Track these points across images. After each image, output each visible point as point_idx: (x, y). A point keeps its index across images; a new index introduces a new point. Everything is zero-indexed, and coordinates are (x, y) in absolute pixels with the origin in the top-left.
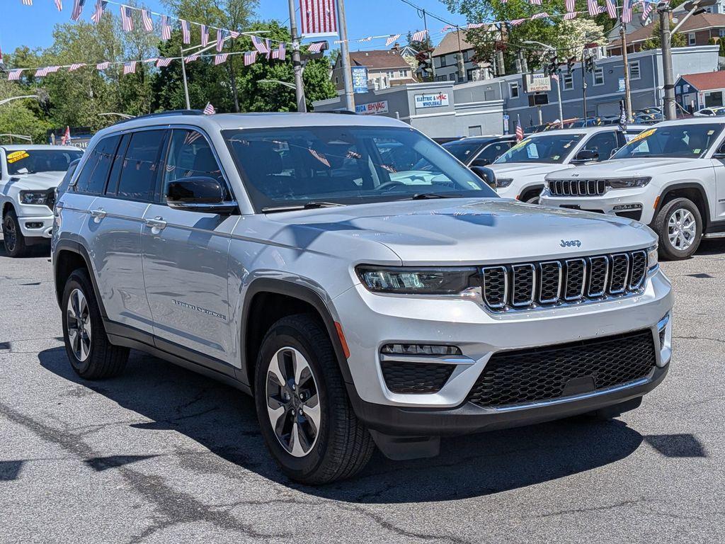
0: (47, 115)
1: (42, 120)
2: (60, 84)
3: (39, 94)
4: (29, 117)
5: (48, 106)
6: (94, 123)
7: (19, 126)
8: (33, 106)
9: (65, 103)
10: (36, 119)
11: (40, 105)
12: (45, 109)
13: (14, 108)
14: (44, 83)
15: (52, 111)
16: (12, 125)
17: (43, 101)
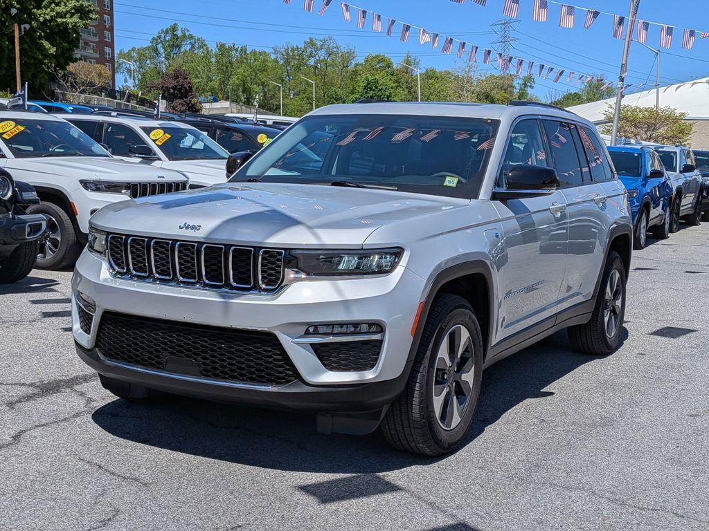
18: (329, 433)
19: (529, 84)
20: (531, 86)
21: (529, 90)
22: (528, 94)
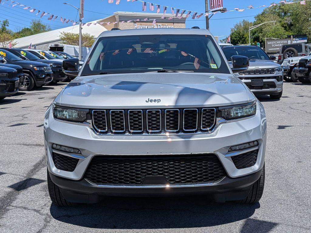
0: (290, 29)
1: (288, 31)
2: (297, 15)
3: (288, 20)
4: (282, 30)
5: (291, 25)
6: (309, 32)
7: (276, 34)
8: (284, 25)
9: (298, 24)
10: (285, 31)
11: (287, 25)
12: (289, 27)
13: (276, 27)
14: (291, 15)
15: (292, 27)
16: (274, 34)
17: (289, 23)
18: (225, 202)
19: (6, 24)
20: (7, 25)
21: (7, 27)
22: (6, 29)
